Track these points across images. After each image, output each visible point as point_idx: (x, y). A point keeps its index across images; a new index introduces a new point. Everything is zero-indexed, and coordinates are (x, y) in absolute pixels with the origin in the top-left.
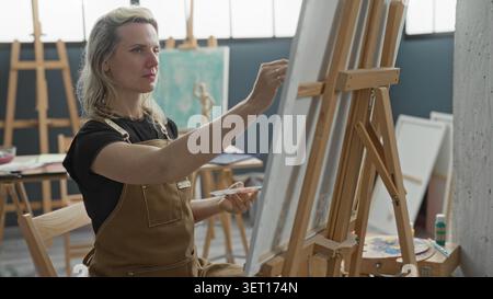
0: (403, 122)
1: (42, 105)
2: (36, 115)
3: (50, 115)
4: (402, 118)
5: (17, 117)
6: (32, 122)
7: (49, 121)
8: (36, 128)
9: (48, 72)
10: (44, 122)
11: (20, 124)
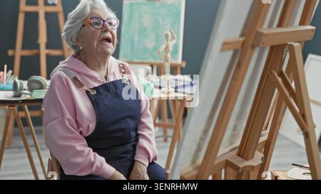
0: (311, 59)
1: (43, 39)
2: (38, 47)
3: (48, 47)
4: (311, 56)
5: (24, 48)
6: (35, 51)
7: (47, 51)
8: (38, 56)
9: (47, 14)
10: (43, 52)
11: (26, 53)
